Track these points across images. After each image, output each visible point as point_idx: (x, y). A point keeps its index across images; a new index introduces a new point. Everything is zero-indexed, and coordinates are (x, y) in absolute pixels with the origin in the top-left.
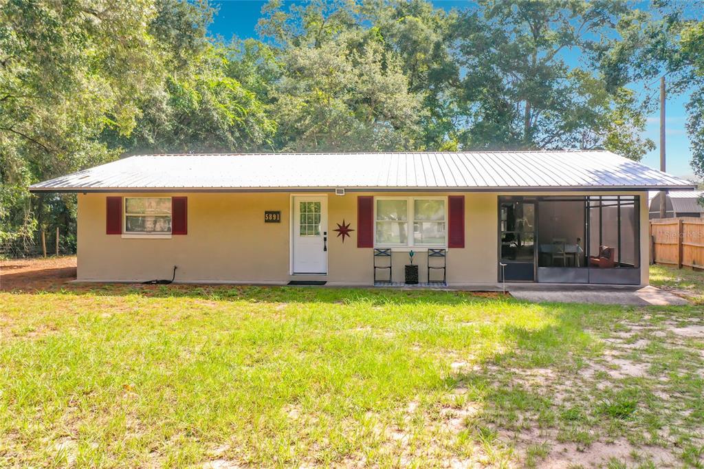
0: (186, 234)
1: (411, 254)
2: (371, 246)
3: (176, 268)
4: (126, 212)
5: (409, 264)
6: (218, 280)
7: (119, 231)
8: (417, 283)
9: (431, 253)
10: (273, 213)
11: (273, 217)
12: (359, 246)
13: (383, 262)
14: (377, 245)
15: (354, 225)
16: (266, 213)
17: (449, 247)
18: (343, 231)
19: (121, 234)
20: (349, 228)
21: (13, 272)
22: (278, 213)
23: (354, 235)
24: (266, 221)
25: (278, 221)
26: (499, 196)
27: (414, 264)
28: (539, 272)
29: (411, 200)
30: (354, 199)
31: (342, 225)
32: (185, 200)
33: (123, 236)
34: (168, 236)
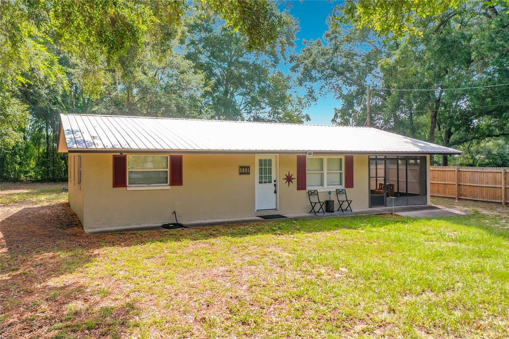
0: (182, 185)
1: (330, 193)
2: (305, 189)
4: (129, 168)
7: (125, 184)
8: (333, 212)
9: (338, 192)
10: (245, 167)
11: (245, 170)
12: (298, 189)
14: (308, 188)
15: (295, 176)
16: (240, 167)
17: (346, 187)
18: (289, 179)
19: (126, 187)
20: (292, 177)
22: (248, 167)
23: (295, 181)
24: (240, 174)
25: (248, 173)
26: (369, 156)
28: (387, 200)
29: (325, 158)
30: (295, 157)
31: (288, 175)
32: (180, 158)
33: (128, 189)
34: (166, 187)
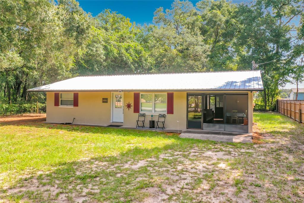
0: (78, 106)
1: (152, 116)
2: (138, 112)
3: (74, 118)
4: (61, 98)
5: (151, 120)
6: (87, 123)
7: (58, 105)
8: (154, 128)
9: (160, 116)
10: (105, 99)
11: (105, 100)
12: (134, 112)
13: (142, 119)
14: (141, 112)
15: (132, 104)
16: (103, 99)
17: (168, 113)
18: (129, 106)
19: (58, 106)
20: (131, 105)
21: (30, 118)
22: (107, 99)
23: (132, 108)
24: (103, 102)
25: (107, 102)
26: (187, 93)
27: (153, 120)
28: (204, 125)
29: (153, 94)
30: (133, 94)
31: (128, 104)
32: (78, 94)
33: (59, 107)
34: (72, 107)
